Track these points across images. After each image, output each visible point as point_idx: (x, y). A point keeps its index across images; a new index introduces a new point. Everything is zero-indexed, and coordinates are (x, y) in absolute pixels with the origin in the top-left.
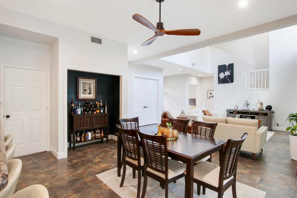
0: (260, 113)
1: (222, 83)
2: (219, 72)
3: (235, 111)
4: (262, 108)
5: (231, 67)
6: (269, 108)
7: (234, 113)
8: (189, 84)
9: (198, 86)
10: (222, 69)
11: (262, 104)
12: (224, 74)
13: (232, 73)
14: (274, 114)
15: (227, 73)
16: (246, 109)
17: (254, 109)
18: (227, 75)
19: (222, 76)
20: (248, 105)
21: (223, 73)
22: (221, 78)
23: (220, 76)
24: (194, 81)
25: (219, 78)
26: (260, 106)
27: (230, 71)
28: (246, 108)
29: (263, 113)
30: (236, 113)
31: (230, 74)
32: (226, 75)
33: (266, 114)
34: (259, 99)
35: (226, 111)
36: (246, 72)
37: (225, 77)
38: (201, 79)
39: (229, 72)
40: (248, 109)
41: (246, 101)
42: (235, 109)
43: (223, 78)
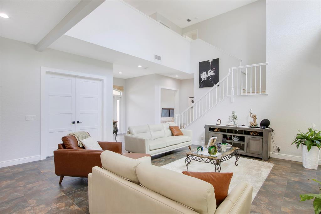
0: (251, 132)
1: (204, 87)
3: (217, 128)
4: (255, 124)
5: (216, 62)
6: (265, 124)
7: (215, 131)
8: (162, 89)
9: (176, 91)
10: (204, 66)
11: (254, 117)
12: (207, 74)
13: (217, 72)
14: (273, 133)
15: (211, 73)
16: (232, 125)
17: (244, 125)
18: (211, 76)
19: (204, 76)
20: (235, 118)
21: (205, 73)
22: (203, 79)
23: (201, 77)
24: (170, 85)
25: (200, 79)
26: (252, 120)
27: (214, 70)
28: (232, 124)
29: (256, 132)
30: (218, 130)
31: (214, 74)
32: (209, 75)
33: (261, 134)
34: (250, 110)
35: (205, 128)
36: (233, 68)
37: (208, 78)
38: (180, 82)
39: (212, 71)
40: (235, 124)
41: (233, 113)
42: (217, 124)
43: (206, 79)
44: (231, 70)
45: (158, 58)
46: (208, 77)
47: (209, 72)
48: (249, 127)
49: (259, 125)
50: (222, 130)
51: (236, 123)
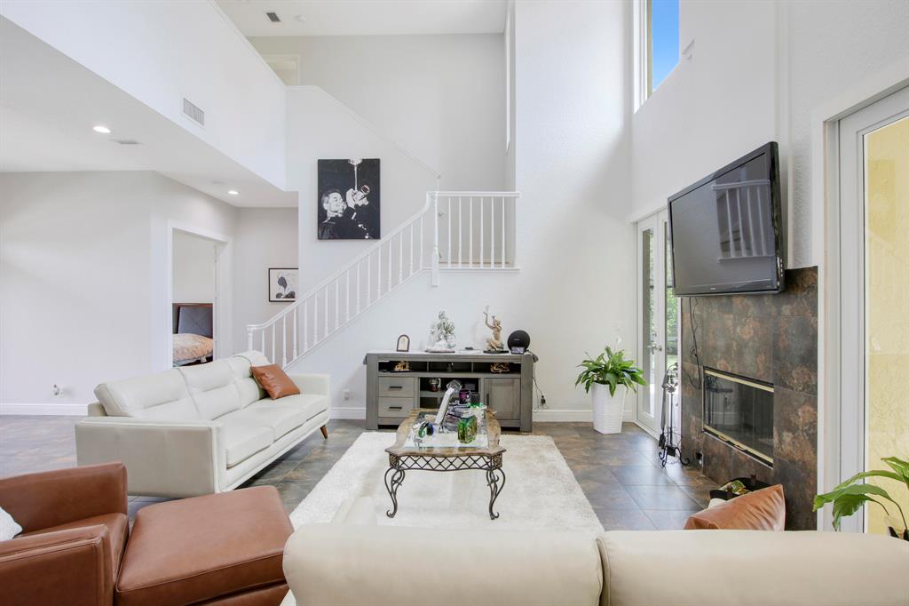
0: (493, 364)
1: (334, 238)
2: (324, 190)
3: (402, 360)
4: (498, 343)
5: (370, 172)
6: (519, 340)
7: (397, 369)
8: (175, 231)
9: (222, 243)
10: (334, 175)
12: (345, 200)
13: (374, 197)
14: (537, 365)
15: (356, 198)
16: (444, 349)
17: (471, 349)
18: (356, 206)
19: (334, 205)
20: (447, 330)
21: (337, 195)
22: (330, 215)
23: (326, 206)
24: (202, 220)
25: (322, 213)
27: (365, 190)
28: (441, 346)
29: (503, 364)
30: (404, 367)
31: (365, 202)
32: (352, 205)
33: (514, 368)
35: (366, 362)
36: (437, 194)
37: (348, 211)
38: (236, 215)
39: (361, 194)
40: (450, 347)
41: (441, 316)
42: (398, 350)
43: (340, 215)
44: (433, 197)
45: (195, 113)
46: (348, 208)
47: (349, 193)
48: (485, 352)
49: (506, 348)
50: (417, 366)
51: (452, 344)
